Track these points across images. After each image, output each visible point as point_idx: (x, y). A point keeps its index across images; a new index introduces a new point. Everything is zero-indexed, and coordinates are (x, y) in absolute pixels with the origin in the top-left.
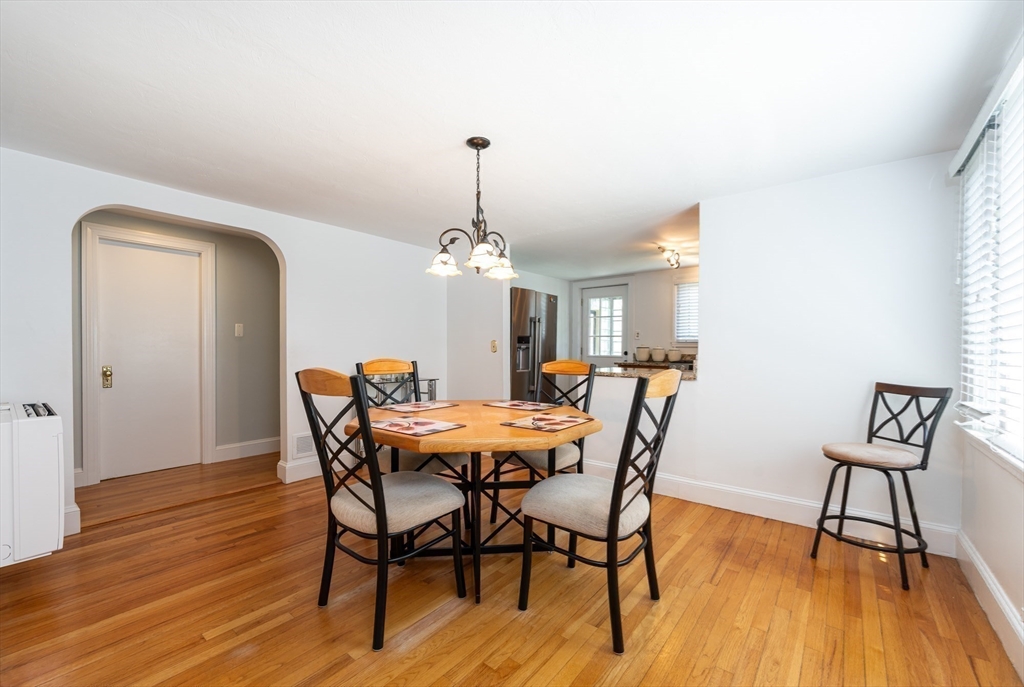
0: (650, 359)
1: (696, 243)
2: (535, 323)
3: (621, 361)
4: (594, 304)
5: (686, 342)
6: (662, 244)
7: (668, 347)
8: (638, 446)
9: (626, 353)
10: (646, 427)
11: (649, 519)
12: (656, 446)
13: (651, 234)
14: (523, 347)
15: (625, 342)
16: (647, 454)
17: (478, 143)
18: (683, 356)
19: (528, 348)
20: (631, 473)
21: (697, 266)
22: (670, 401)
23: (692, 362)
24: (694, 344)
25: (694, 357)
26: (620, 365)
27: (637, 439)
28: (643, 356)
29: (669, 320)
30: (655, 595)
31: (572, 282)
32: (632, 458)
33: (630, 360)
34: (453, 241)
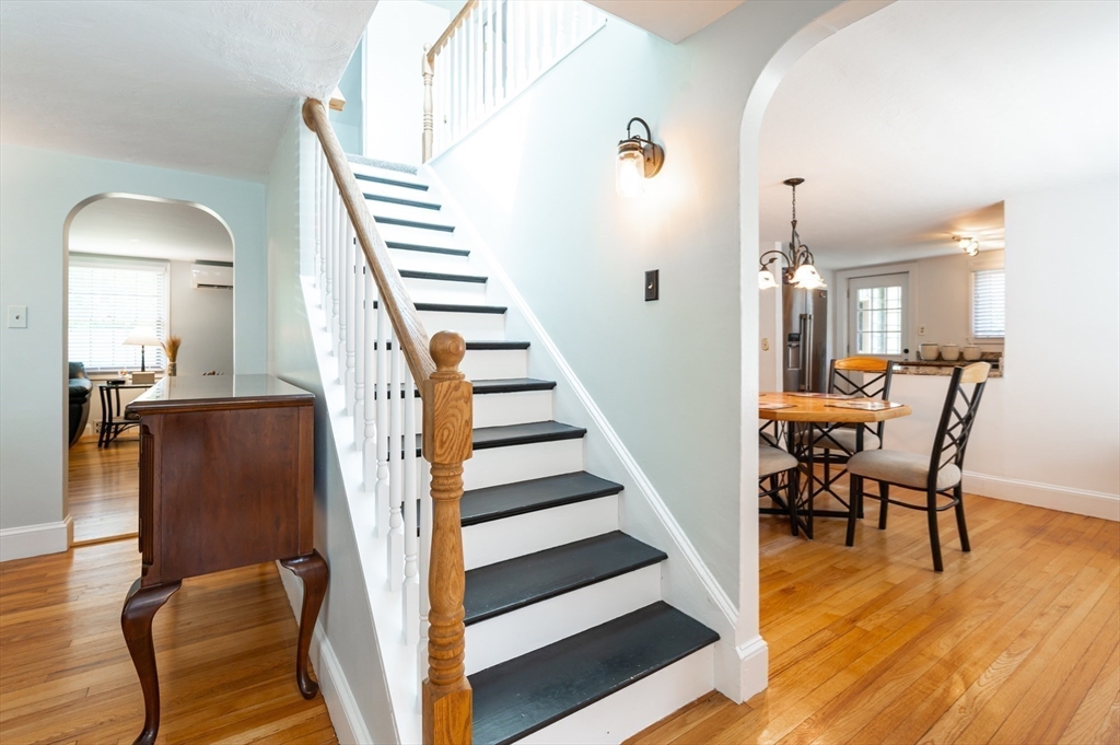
0: (940, 357)
1: (1002, 230)
2: (805, 320)
3: (902, 360)
4: (863, 295)
5: (988, 338)
6: (956, 233)
7: (963, 345)
8: (953, 420)
9: (906, 351)
10: (961, 406)
11: (960, 482)
12: (967, 421)
13: (946, 226)
14: (794, 344)
15: (904, 338)
16: (961, 426)
17: (793, 183)
18: (983, 354)
19: (798, 346)
20: (947, 440)
21: (1003, 249)
22: (979, 387)
23: (997, 361)
24: (1000, 341)
25: (1000, 354)
26: (901, 364)
27: (953, 415)
28: (932, 355)
29: (964, 312)
30: (966, 547)
31: (835, 272)
32: (949, 428)
33: (912, 358)
34: (772, 261)
